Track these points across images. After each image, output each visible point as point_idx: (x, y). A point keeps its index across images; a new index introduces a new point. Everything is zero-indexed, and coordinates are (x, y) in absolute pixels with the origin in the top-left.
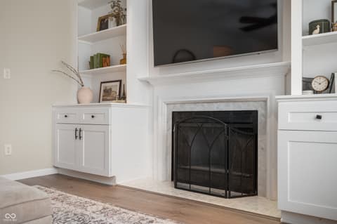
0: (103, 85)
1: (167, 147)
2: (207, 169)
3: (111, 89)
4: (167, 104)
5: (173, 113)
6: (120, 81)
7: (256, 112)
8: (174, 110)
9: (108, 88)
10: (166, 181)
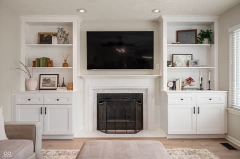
0: (42, 76)
1: (94, 112)
2: (124, 121)
3: (49, 79)
4: (94, 89)
5: (98, 94)
6: (58, 75)
7: (142, 94)
8: (98, 93)
9: (47, 78)
10: (94, 130)
